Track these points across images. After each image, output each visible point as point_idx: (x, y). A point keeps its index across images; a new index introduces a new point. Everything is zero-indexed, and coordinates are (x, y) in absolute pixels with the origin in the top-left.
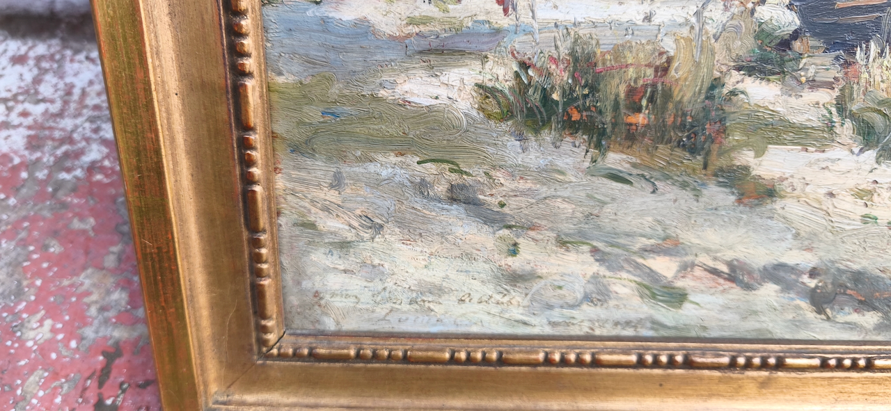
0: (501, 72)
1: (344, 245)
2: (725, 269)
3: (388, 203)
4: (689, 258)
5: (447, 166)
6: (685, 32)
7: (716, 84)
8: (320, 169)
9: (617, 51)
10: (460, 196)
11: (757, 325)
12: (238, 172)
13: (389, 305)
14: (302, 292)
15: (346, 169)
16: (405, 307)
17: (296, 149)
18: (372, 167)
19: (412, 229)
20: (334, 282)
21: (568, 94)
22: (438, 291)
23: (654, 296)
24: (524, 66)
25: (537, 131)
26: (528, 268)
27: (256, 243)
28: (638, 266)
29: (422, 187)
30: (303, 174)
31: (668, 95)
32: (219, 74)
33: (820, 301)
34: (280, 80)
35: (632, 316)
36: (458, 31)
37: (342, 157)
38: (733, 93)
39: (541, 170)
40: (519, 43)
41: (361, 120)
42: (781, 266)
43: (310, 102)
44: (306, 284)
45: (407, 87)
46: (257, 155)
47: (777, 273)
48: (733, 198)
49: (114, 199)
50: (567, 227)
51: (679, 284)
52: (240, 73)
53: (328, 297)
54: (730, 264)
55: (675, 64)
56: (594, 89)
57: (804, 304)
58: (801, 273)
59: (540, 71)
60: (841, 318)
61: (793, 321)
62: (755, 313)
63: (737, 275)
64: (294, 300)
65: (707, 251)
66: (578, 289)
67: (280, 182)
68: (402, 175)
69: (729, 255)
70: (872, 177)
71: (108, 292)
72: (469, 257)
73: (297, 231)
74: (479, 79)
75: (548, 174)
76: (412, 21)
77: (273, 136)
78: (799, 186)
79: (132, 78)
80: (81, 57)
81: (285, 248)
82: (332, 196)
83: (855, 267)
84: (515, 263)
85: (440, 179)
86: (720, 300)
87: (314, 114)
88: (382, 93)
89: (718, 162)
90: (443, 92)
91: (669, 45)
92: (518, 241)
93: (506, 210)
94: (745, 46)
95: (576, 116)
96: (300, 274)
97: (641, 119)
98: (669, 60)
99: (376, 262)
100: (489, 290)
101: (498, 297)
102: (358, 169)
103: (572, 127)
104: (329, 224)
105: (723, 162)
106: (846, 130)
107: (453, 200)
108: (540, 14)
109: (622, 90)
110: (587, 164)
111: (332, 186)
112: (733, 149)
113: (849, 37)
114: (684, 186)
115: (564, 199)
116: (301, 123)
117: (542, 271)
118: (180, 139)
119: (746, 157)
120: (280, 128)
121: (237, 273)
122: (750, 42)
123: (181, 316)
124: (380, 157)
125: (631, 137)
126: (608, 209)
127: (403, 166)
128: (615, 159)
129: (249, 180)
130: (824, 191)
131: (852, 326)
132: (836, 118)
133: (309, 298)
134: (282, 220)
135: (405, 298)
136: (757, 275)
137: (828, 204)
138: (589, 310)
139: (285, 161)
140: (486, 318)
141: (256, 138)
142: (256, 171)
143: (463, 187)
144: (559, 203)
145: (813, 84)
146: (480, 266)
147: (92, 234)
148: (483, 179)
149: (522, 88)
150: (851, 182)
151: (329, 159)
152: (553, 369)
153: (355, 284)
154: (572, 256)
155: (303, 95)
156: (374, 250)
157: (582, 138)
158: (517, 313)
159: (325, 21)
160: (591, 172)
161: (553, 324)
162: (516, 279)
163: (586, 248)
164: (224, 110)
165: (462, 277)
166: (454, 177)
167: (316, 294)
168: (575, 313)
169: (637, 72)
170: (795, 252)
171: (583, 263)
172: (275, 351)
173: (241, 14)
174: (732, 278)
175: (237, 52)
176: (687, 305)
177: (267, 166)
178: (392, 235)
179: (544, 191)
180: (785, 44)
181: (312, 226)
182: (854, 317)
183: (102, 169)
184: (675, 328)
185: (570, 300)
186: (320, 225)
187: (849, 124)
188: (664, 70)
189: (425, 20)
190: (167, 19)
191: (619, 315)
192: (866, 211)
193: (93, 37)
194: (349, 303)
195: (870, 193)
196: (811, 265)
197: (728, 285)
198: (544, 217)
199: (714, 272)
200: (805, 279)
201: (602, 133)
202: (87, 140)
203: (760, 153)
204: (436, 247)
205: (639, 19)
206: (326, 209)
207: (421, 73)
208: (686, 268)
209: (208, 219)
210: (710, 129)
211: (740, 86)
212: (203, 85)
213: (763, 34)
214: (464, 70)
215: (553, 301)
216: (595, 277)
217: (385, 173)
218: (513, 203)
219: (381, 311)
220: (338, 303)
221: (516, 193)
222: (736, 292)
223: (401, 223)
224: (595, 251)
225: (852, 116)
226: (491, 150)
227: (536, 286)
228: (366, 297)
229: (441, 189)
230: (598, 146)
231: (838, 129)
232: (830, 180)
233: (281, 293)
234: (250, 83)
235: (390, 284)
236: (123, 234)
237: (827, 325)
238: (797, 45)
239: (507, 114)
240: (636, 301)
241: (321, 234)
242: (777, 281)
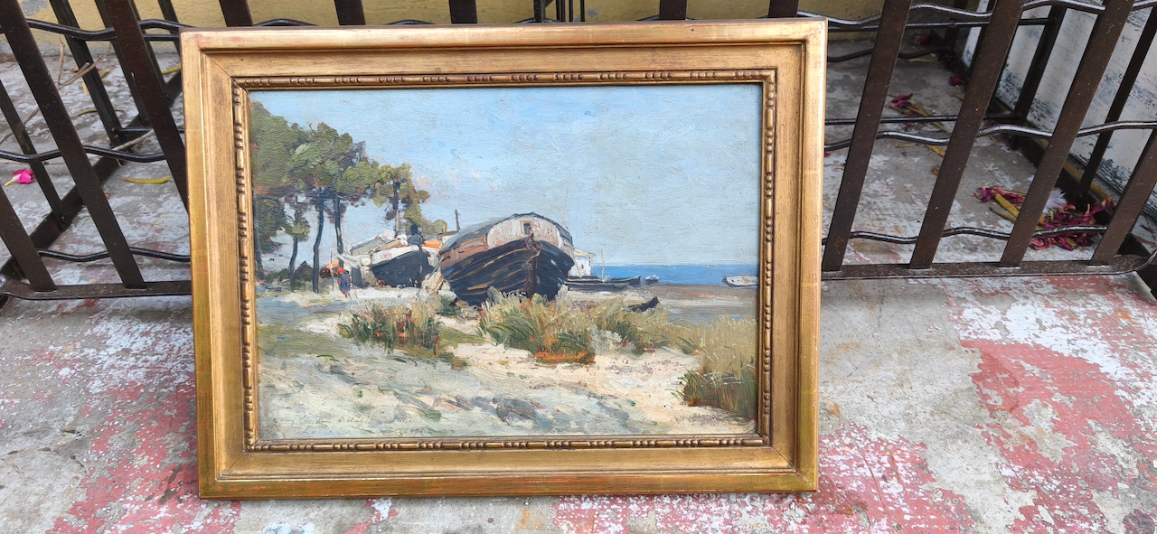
0: (347, 319)
1: (287, 395)
2: (455, 401)
3: (305, 375)
4: (438, 396)
5: (329, 358)
6: (414, 301)
7: (430, 320)
8: (277, 361)
9: (390, 309)
10: (335, 371)
11: (477, 429)
12: (242, 362)
13: (307, 424)
14: (268, 420)
15: (287, 361)
16: (315, 425)
17: (267, 353)
18: (298, 360)
19: (316, 386)
20: (283, 413)
21: (374, 326)
22: (329, 416)
23: (426, 415)
24: (355, 316)
25: (364, 342)
26: (368, 403)
27: (247, 394)
28: (416, 401)
29: (319, 367)
30: (270, 364)
31: (413, 325)
32: (236, 323)
33: (502, 415)
34: (262, 325)
35: (419, 426)
36: (330, 305)
37: (286, 356)
38: (438, 323)
39: (368, 358)
40: (352, 307)
41: (293, 340)
42: (479, 398)
43: (273, 333)
44: (270, 415)
45: (311, 326)
46: (250, 355)
47: (477, 401)
48: (450, 367)
49: (188, 400)
50: (382, 383)
51: (436, 409)
52: (245, 323)
53: (279, 421)
54: (456, 398)
55: (413, 313)
56: (384, 324)
57: (495, 417)
58: (488, 401)
59: (362, 318)
60: (514, 424)
61: (492, 425)
62: (474, 422)
63: (459, 403)
64: (264, 424)
65: (445, 392)
66: (391, 414)
67: (260, 368)
68: (311, 362)
69: (455, 394)
70: (505, 355)
71: (179, 443)
72: (342, 399)
73: (266, 389)
74: (339, 322)
75: (371, 360)
76: (311, 301)
77: (258, 348)
78: (476, 361)
79: (204, 326)
80: (181, 331)
81: (261, 398)
82: (282, 373)
83: (512, 397)
84: (362, 401)
85: (327, 364)
86: (456, 416)
87: (274, 338)
88: (301, 329)
89: (439, 352)
90: (325, 327)
91: (409, 306)
92: (362, 390)
93: (355, 376)
94: (438, 305)
95: (378, 335)
96: (267, 410)
97: (404, 335)
98: (410, 311)
99: (301, 403)
100: (351, 415)
101: (356, 418)
102: (292, 361)
103: (377, 339)
104: (280, 385)
105: (441, 351)
106: (488, 336)
107: (332, 372)
108: (359, 297)
109: (395, 323)
110: (386, 355)
111: (282, 368)
112: (444, 345)
113: (477, 300)
114: (428, 362)
115: (380, 370)
116: (269, 342)
117: (374, 405)
118: (220, 349)
119: (450, 349)
120: (259, 345)
121: (238, 407)
122: (440, 304)
123: (211, 427)
124: (301, 355)
125: (402, 342)
126: (398, 374)
127: (311, 358)
128: (397, 352)
129: (246, 366)
130: (486, 362)
131: (521, 428)
132: (482, 331)
133: (271, 422)
134: (260, 385)
135: (314, 420)
136: (469, 403)
137: (490, 367)
138: (397, 424)
139: (262, 359)
140: (352, 429)
141: (250, 348)
142: (249, 362)
143: (336, 367)
144: (377, 372)
145: (469, 318)
146: (347, 403)
147: (174, 417)
148: (345, 362)
149: (356, 325)
150: (497, 358)
151: (281, 356)
152: (381, 452)
153: (292, 414)
154: (386, 397)
155: (270, 331)
156: (300, 397)
157: (382, 344)
158: (366, 427)
159: (279, 302)
160: (388, 358)
161: (383, 432)
162: (363, 409)
163: (391, 392)
164: (237, 337)
165: (339, 409)
166: (332, 362)
167: (274, 420)
168: (392, 425)
169: (399, 316)
170: (483, 391)
171: (392, 400)
172: (253, 448)
173: (247, 301)
174: (459, 405)
175: (244, 315)
176: (442, 419)
177: (253, 360)
178: (308, 389)
179: (370, 367)
180: (453, 304)
181: (273, 387)
182: (520, 423)
183: (185, 386)
184: (439, 432)
185: (388, 418)
186: (277, 387)
187: (488, 333)
188: (409, 315)
189: (316, 301)
190: (219, 305)
191: (412, 426)
192: (508, 371)
193: (191, 320)
194: (289, 424)
195: (507, 362)
196: (492, 397)
197: (458, 408)
198: (371, 379)
199: (450, 402)
200: (491, 404)
201: (390, 341)
202: (178, 373)
203: (455, 347)
204: (327, 394)
205: (396, 297)
206: (280, 379)
207: (316, 320)
208: (437, 401)
209: (228, 383)
210: (433, 338)
211: (440, 320)
212: (231, 328)
213: (444, 300)
214: (333, 319)
215: (381, 420)
216: (398, 406)
217: (303, 362)
218: (357, 373)
219: (304, 428)
220: (284, 424)
221: (359, 368)
222: (462, 412)
223: (311, 384)
224: (396, 393)
225: (488, 330)
226: (346, 350)
227: (373, 412)
228: (297, 421)
229: (327, 368)
230: (389, 347)
231: (484, 336)
232: (487, 357)
233: (258, 419)
234: (248, 327)
235: (307, 414)
236: (191, 417)
237: (509, 427)
238: (457, 304)
239: (351, 335)
240: (419, 418)
241: (277, 391)
242: (480, 406)
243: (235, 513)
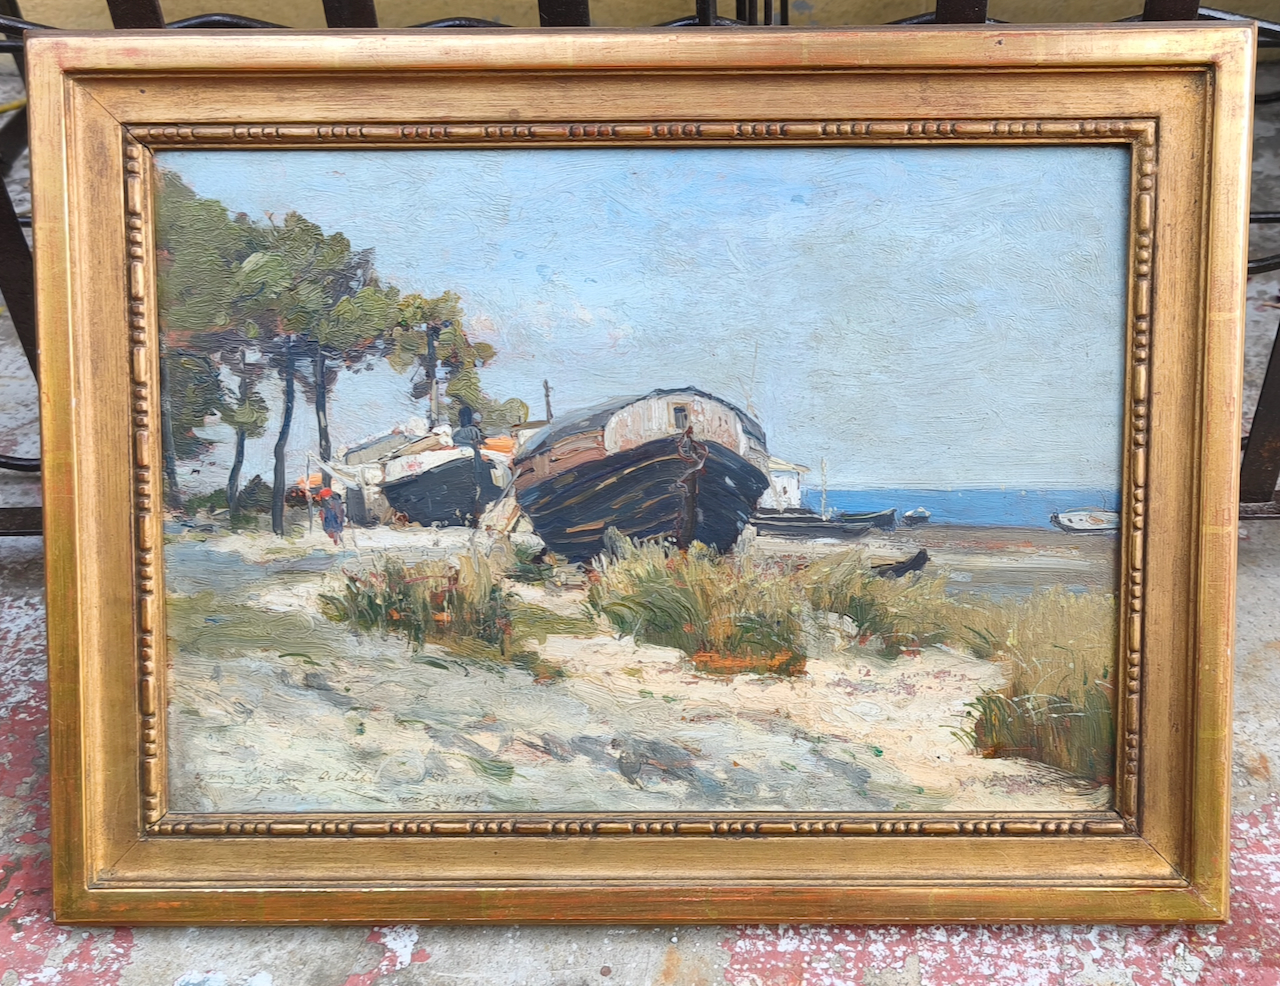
0: (336, 585)
1: (222, 729)
2: (539, 742)
3: (257, 691)
4: (507, 733)
5: (302, 659)
6: (464, 552)
7: (495, 589)
8: (203, 663)
9: (419, 567)
10: (312, 683)
11: (582, 797)
12: (136, 665)
13: (259, 785)
14: (185, 775)
15: (223, 663)
16: (274, 786)
17: (184, 649)
18: (243, 661)
19: (277, 713)
20: (213, 763)
21: (388, 599)
22: (301, 769)
23: (485, 769)
24: (353, 580)
25: (368, 629)
26: (374, 745)
27: (146, 725)
28: (466, 742)
29: (283, 676)
30: (189, 669)
31: (461, 598)
32: (127, 592)
33: (629, 770)
34: (175, 596)
35: (471, 790)
36: (304, 558)
37: (221, 655)
38: (510, 595)
39: (376, 660)
40: (346, 563)
41: (235, 625)
42: (585, 738)
43: (197, 612)
44: (189, 767)
45: (268, 598)
46: (151, 652)
47: (583, 745)
48: (531, 679)
49: (35, 735)
50: (402, 708)
51: (504, 757)
52: (143, 591)
53: (207, 779)
54: (542, 738)
55: (462, 576)
56: (406, 595)
57: (616, 774)
58: (603, 745)
59: (364, 583)
60: (652, 788)
61: (611, 791)
62: (576, 784)
63: (548, 747)
64: (178, 782)
65: (521, 726)
66: (418, 766)
67: (172, 676)
68: (267, 667)
69: (540, 730)
70: (636, 658)
71: (17, 816)
72: (325, 737)
73: (183, 718)
74: (321, 591)
75: (381, 663)
76: (270, 551)
77: (167, 639)
78: (581, 667)
79: (65, 596)
80: (21, 603)
81: (173, 733)
82: (212, 686)
83: (649, 738)
84: (363, 741)
85: (298, 670)
86: (542, 772)
87: (199, 621)
88: (250, 603)
89: (511, 649)
90: (295, 601)
91: (455, 562)
92: (365, 721)
93: (350, 694)
94: (510, 562)
95: (396, 616)
96: (184, 757)
97: (445, 616)
98: (457, 573)
99: (248, 744)
100: (343, 767)
101: (352, 774)
102: (233, 663)
103: (394, 624)
104: (209, 710)
106: (603, 621)
107: (308, 686)
108: (359, 543)
109: (427, 595)
110: (410, 654)
111: (212, 678)
112: (521, 638)
113: (585, 553)
114: (490, 669)
115: (398, 684)
116: (188, 628)
117: (386, 748)
118: (95, 640)
119: (532, 645)
120: (171, 633)
121: (128, 751)
122: (513, 559)
123: (78, 788)
124: (250, 653)
125: (441, 631)
126: (433, 691)
127: (269, 659)
128: (431, 649)
129: (144, 672)
130: (600, 671)
131: (664, 796)
132: (593, 611)
133: (192, 780)
134: (171, 709)
135: (272, 777)
136: (567, 747)
137: (607, 681)
138: (431, 786)
139: (176, 659)
140: (344, 795)
141: (151, 639)
142: (151, 665)
143: (315, 676)
144: (392, 687)
145: (567, 587)
146: (334, 744)
147: (7, 767)
148: (331, 668)
149: (353, 596)
150: (621, 662)
151: (210, 656)
152: (398, 839)
153: (230, 765)
154: (409, 734)
155: (190, 607)
156: (246, 733)
157: (402, 633)
158: (370, 790)
159: (208, 553)
160: (414, 660)
161: (404, 800)
162: (366, 756)
163: (420, 726)
164: (128, 618)
165: (320, 755)
166: (308, 667)
167: (197, 776)
168: (419, 788)
169: (435, 582)
170: (593, 725)
171: (420, 740)
172: (156, 828)
173: (147, 550)
174: (547, 751)
175: (142, 577)
176: (515, 778)
177: (158, 661)
178: (261, 718)
179: (380, 677)
180: (538, 559)
181: (195, 713)
182: (663, 787)
183: (28, 708)
184: (509, 801)
185: (413, 774)
186: (203, 713)
187: (603, 616)
188: (455, 579)
189: (278, 551)
190: (95, 556)
191: (458, 789)
192: (641, 687)
193: (40, 582)
194: (225, 784)
195: (639, 671)
196: (611, 737)
197: (546, 757)
198: (382, 699)
199: (531, 745)
200: (609, 749)
201: (418, 629)
202: (16, 682)
203: (542, 641)
204: (297, 728)
205: (430, 545)
206: (208, 698)
207: (277, 587)
208: (507, 742)
209: (110, 704)
210: (499, 623)
211: (513, 590)
212: (117, 600)
213: (520, 552)
214: (309, 585)
215: (399, 777)
216: (432, 752)
217: (254, 666)
218: (356, 688)
219: (253, 791)
220: (217, 784)
221: (358, 680)
222: (554, 764)
223: (268, 708)
224: (428, 728)
225: (604, 610)
226: (335, 644)
227: (384, 762)
228: (240, 778)
229: (298, 678)
230: (417, 639)
231: (597, 620)
232: (602, 661)
233: (167, 775)
234: (149, 599)
235: (260, 764)
236: (38, 766)
237: (641, 794)
238: (546, 559)
239: (344, 617)
240: (470, 775)
241: (202, 720)
242: (587, 753)
243: (121, 951)
